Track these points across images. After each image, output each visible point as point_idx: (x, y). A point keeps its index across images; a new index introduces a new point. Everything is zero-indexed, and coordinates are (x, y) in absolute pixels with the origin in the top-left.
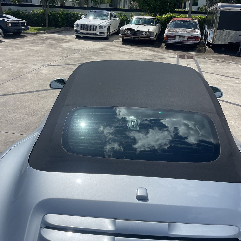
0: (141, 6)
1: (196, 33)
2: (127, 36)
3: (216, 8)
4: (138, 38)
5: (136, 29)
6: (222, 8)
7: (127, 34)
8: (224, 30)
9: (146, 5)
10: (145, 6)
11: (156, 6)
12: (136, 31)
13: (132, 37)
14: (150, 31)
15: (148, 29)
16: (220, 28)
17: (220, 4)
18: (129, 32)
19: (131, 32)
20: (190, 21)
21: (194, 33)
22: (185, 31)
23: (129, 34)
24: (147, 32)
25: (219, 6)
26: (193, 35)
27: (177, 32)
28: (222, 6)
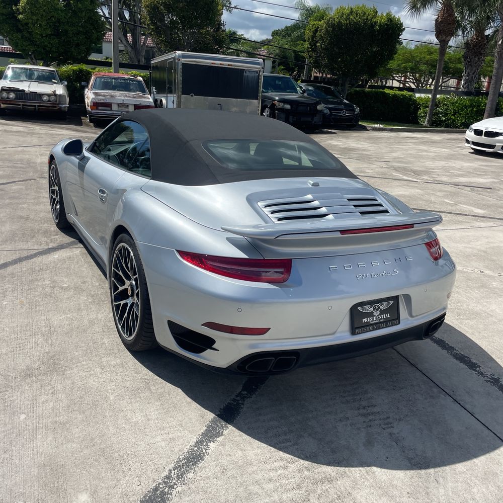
0: (18, 46)
1: (148, 100)
2: (8, 102)
3: (174, 58)
4: (35, 106)
5: (26, 89)
6: (183, 60)
7: (8, 98)
8: (192, 96)
9: (29, 45)
10: (27, 46)
11: (51, 48)
12: (27, 94)
13: (20, 105)
14: (58, 93)
15: (53, 90)
16: (185, 92)
17: (179, 53)
18: (12, 95)
19: (16, 95)
20: (130, 80)
21: (144, 100)
22: (126, 96)
23: (12, 98)
24: (52, 95)
25: (179, 56)
26: (142, 103)
27: (112, 96)
28: (184, 56)
